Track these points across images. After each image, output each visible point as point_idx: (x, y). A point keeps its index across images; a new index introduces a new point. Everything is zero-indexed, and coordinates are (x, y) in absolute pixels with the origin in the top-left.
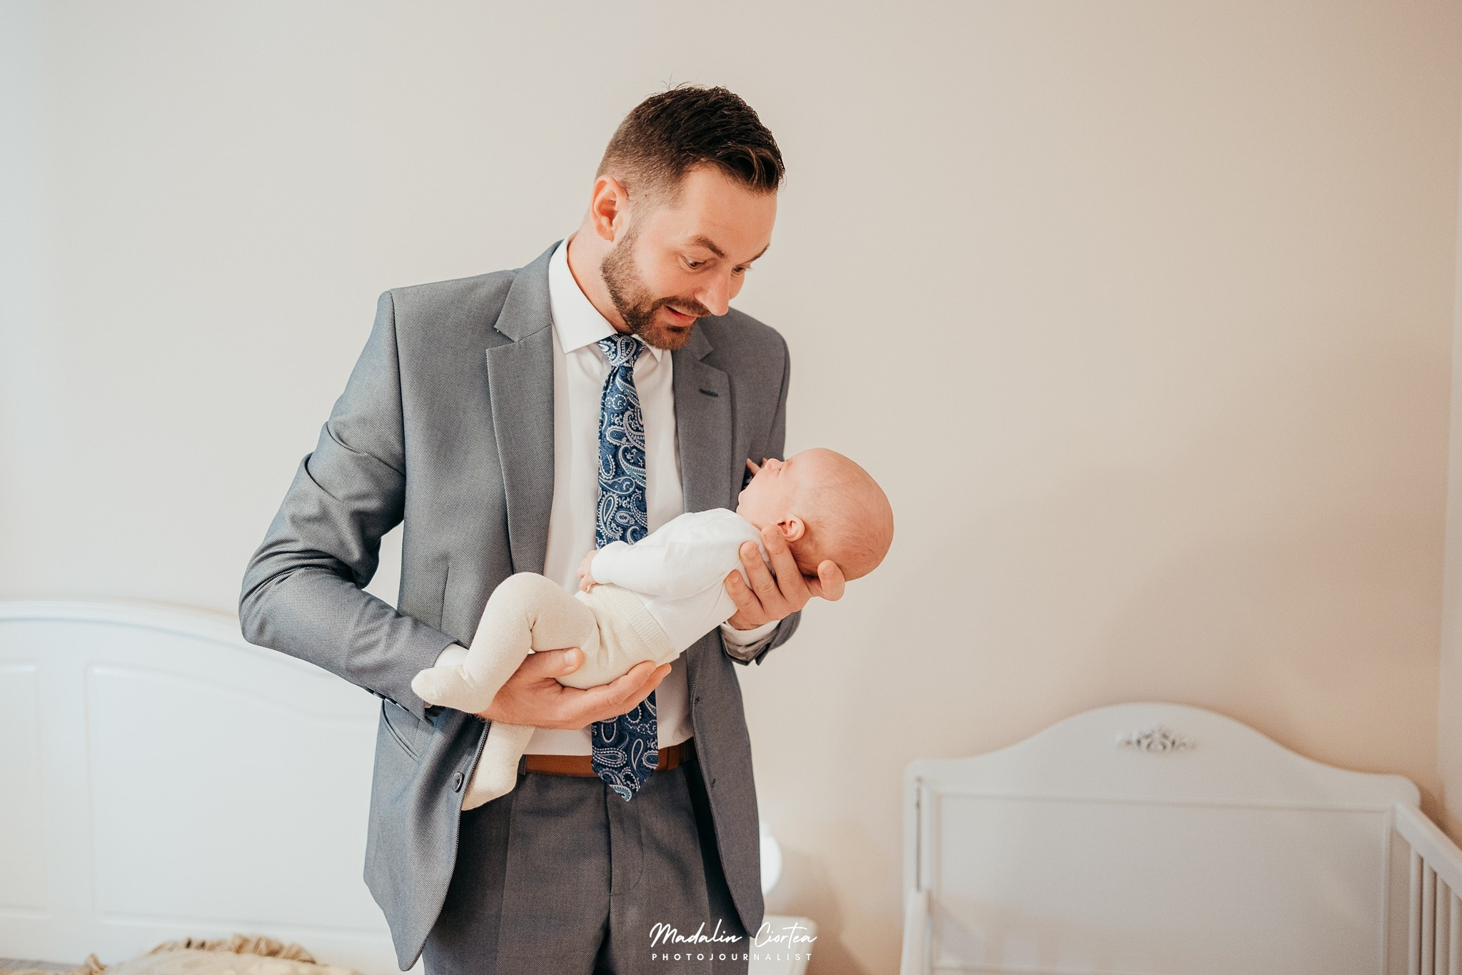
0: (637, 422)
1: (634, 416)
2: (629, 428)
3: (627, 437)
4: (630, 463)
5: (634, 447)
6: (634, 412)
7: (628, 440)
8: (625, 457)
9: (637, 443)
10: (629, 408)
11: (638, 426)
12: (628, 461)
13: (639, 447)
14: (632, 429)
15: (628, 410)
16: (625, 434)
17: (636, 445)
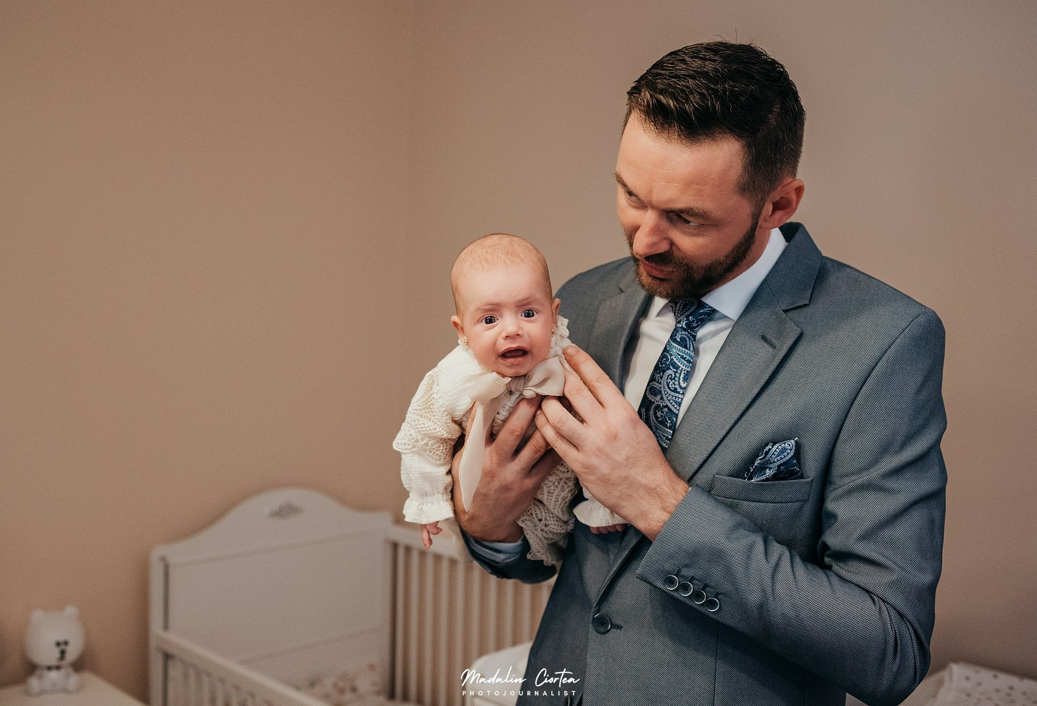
0: (677, 383)
1: (676, 376)
2: (666, 387)
3: (662, 395)
4: (658, 421)
5: (667, 406)
6: (676, 372)
7: (662, 398)
8: (655, 414)
9: (671, 403)
10: (671, 367)
11: (677, 387)
12: (657, 418)
13: (671, 407)
14: (669, 388)
15: (670, 369)
16: (661, 391)
17: (669, 405)
